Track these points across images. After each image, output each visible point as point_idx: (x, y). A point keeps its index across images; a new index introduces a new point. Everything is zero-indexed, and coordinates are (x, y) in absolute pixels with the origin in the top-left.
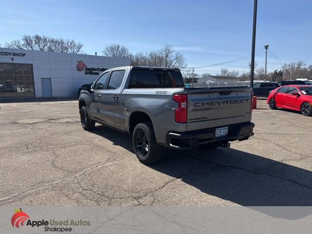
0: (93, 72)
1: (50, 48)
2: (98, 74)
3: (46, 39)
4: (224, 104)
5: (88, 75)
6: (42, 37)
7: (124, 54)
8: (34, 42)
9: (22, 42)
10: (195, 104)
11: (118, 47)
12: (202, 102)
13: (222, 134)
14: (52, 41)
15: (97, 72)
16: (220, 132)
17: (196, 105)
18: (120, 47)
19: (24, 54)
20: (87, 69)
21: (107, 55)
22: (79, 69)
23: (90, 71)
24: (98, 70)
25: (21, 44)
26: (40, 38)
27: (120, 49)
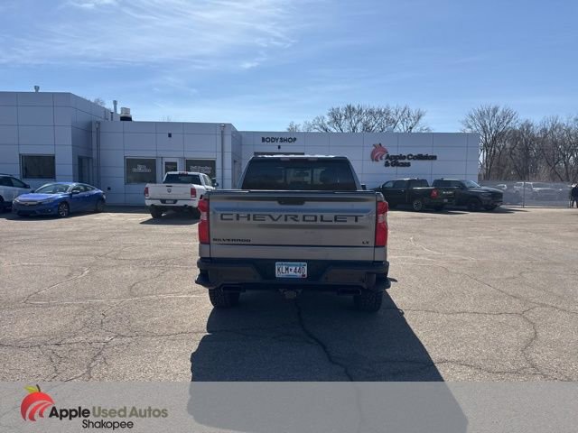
0: (400, 161)
1: (366, 125)
2: (408, 165)
3: (361, 110)
4: (286, 220)
5: (390, 167)
6: (356, 108)
7: (507, 123)
8: (343, 118)
9: (328, 119)
10: (222, 215)
11: (495, 110)
12: (235, 213)
13: (292, 273)
14: (371, 112)
15: (406, 161)
16: (287, 269)
17: (224, 217)
18: (500, 110)
19: (295, 139)
20: (388, 157)
21: (470, 127)
22: (374, 158)
23: (395, 161)
24: (409, 159)
25: (326, 122)
26: (354, 109)
27: (499, 113)
